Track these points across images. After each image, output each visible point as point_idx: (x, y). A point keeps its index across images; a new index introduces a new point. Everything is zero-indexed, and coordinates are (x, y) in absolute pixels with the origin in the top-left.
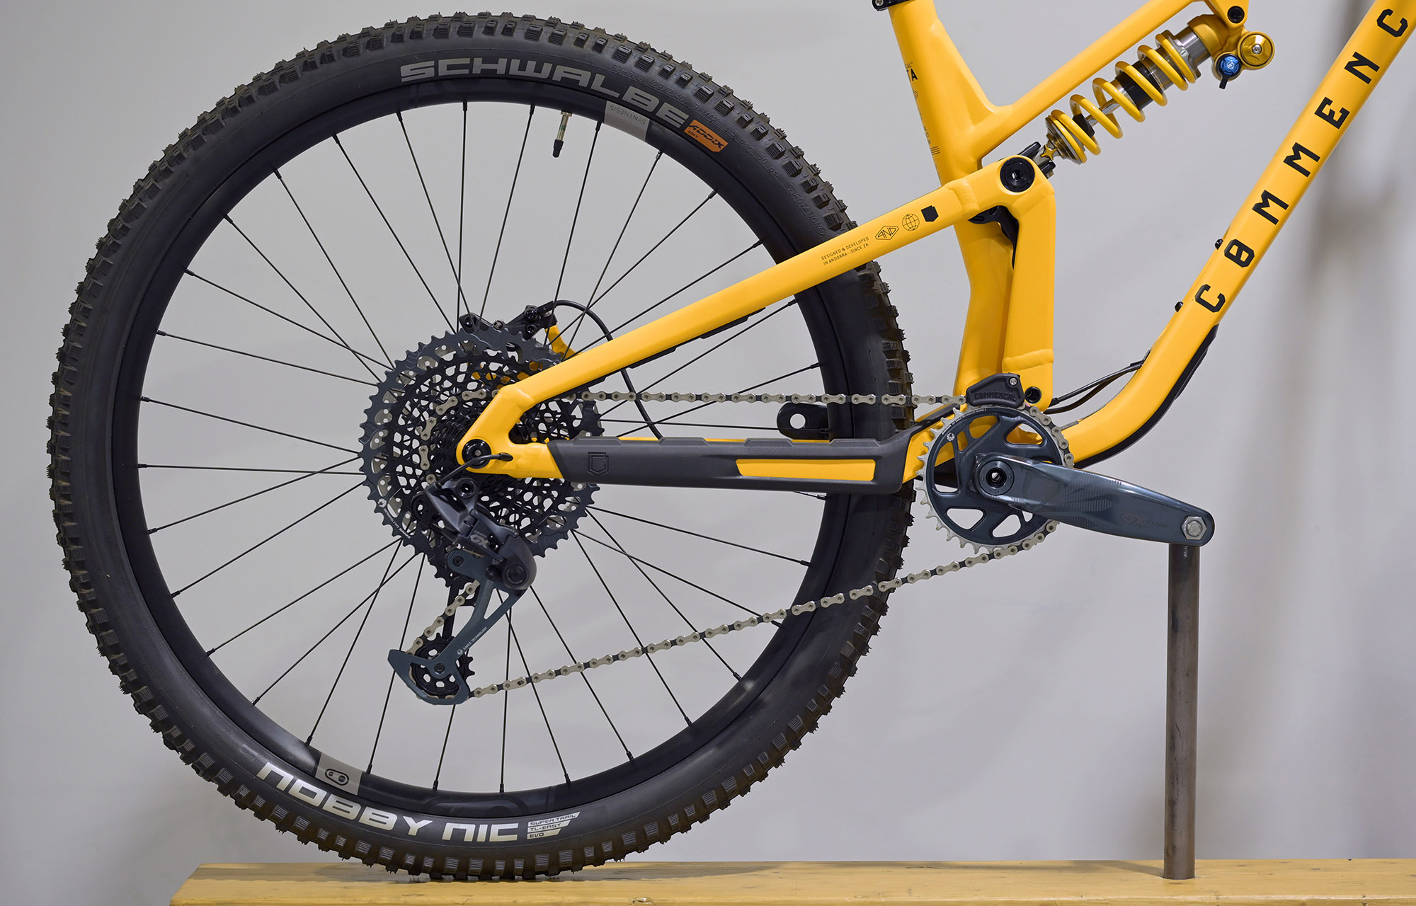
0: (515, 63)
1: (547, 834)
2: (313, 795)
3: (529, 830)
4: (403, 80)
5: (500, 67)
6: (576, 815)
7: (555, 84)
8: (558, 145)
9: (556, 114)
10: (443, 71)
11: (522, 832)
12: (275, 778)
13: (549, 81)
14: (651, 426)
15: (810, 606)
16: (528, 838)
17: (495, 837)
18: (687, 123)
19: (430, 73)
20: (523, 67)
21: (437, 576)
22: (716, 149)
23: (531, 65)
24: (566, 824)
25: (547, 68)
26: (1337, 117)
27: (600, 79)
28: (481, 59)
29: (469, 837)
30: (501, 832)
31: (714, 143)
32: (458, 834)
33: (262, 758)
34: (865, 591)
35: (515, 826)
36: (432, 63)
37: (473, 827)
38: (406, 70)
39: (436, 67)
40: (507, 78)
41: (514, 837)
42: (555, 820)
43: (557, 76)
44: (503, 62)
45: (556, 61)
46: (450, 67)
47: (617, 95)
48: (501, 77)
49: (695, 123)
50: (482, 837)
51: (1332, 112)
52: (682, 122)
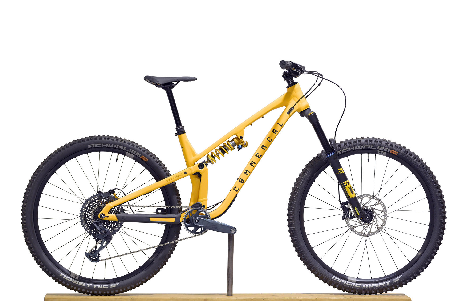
0: (110, 145)
1: (113, 287)
2: (70, 279)
3: (110, 286)
4: (89, 148)
5: (107, 145)
6: (119, 283)
7: (117, 149)
8: (117, 160)
9: (116, 154)
10: (96, 146)
11: (109, 286)
12: (63, 276)
13: (115, 148)
14: (133, 212)
15: (163, 245)
16: (110, 287)
17: (104, 287)
18: (141, 156)
19: (94, 146)
20: (111, 145)
21: (94, 239)
22: (146, 161)
23: (112, 145)
24: (117, 285)
25: (115, 146)
26: (259, 156)
27: (125, 148)
28: (103, 144)
29: (99, 287)
30: (105, 286)
31: (146, 160)
32: (97, 287)
33: (60, 272)
34: (173, 242)
35: (107, 285)
36: (94, 145)
37: (100, 285)
38: (89, 146)
39: (95, 145)
40: (108, 147)
41: (107, 287)
42: (115, 284)
43: (117, 147)
44: (107, 144)
45: (117, 144)
46: (97, 145)
47: (128, 151)
48: (107, 147)
49: (142, 156)
50: (101, 287)
51: (258, 156)
52: (140, 156)
